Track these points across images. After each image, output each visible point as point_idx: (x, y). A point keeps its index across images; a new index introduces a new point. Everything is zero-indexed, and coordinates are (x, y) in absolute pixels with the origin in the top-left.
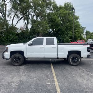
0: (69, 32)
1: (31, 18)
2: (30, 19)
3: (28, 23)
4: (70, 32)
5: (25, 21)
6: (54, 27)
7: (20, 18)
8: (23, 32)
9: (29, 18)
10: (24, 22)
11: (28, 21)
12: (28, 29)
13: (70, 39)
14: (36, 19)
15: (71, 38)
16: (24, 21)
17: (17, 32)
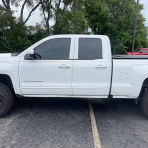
0: (124, 34)
1: (54, 7)
2: (53, 9)
3: (50, 16)
4: (127, 34)
5: (44, 12)
6: (97, 23)
7: (35, 6)
8: (40, 33)
9: (52, 7)
10: (42, 14)
11: (49, 13)
12: (50, 27)
13: (125, 47)
14: (64, 9)
15: (127, 44)
16: (42, 12)
17: (30, 33)
